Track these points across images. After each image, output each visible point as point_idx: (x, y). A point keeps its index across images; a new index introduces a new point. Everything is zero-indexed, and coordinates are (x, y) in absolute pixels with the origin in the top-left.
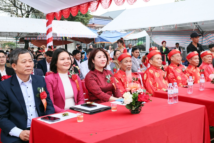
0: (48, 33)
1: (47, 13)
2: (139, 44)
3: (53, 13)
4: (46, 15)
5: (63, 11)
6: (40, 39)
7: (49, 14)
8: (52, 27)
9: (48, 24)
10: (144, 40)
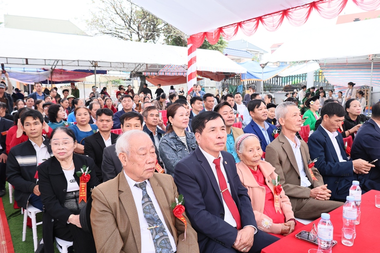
0: (191, 64)
1: (191, 34)
2: (296, 83)
3: (202, 34)
4: (189, 37)
5: (223, 30)
6: (163, 74)
7: (194, 36)
8: (196, 57)
9: (190, 51)
10: (304, 77)
